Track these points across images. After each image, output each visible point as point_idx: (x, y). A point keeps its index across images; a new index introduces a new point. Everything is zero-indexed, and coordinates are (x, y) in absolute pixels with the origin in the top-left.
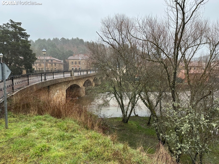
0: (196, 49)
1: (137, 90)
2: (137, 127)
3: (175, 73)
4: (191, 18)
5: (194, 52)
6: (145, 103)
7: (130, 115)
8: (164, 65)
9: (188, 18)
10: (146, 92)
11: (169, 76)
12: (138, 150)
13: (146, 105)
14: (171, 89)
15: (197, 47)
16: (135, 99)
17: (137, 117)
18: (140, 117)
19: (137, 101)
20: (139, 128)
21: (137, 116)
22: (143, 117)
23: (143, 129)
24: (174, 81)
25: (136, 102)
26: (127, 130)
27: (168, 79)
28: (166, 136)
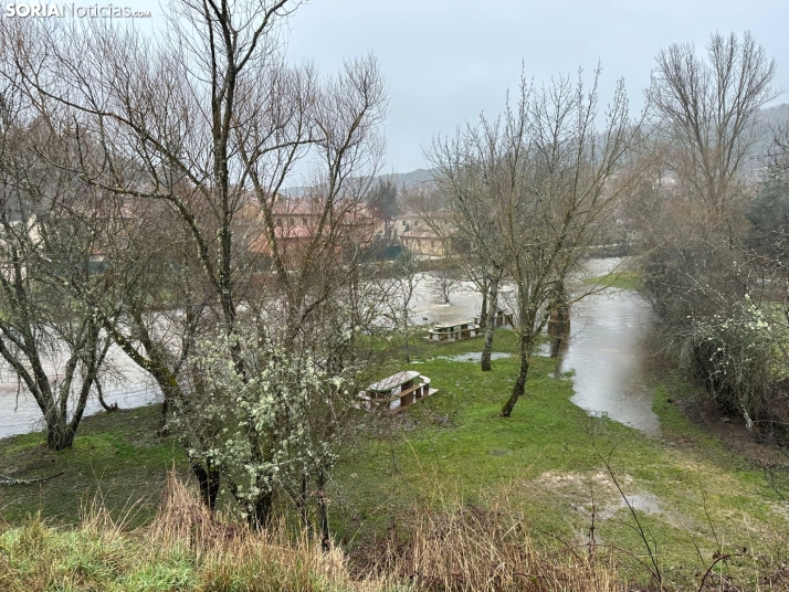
0: (290, 159)
1: (96, 309)
2: (116, 450)
3: (226, 236)
4: (252, 54)
5: (285, 168)
6: (131, 356)
7: (80, 412)
8: (182, 209)
9: (244, 54)
10: (137, 311)
11: (205, 250)
12: (87, 529)
13: (138, 359)
14: (220, 291)
15: (290, 153)
16: (94, 346)
17: (114, 415)
18: (126, 411)
19: (105, 351)
20: (125, 452)
21: (114, 409)
22: (138, 410)
23: (141, 453)
24: (226, 263)
25: (103, 357)
26: (71, 474)
27: (204, 257)
28: (211, 452)
